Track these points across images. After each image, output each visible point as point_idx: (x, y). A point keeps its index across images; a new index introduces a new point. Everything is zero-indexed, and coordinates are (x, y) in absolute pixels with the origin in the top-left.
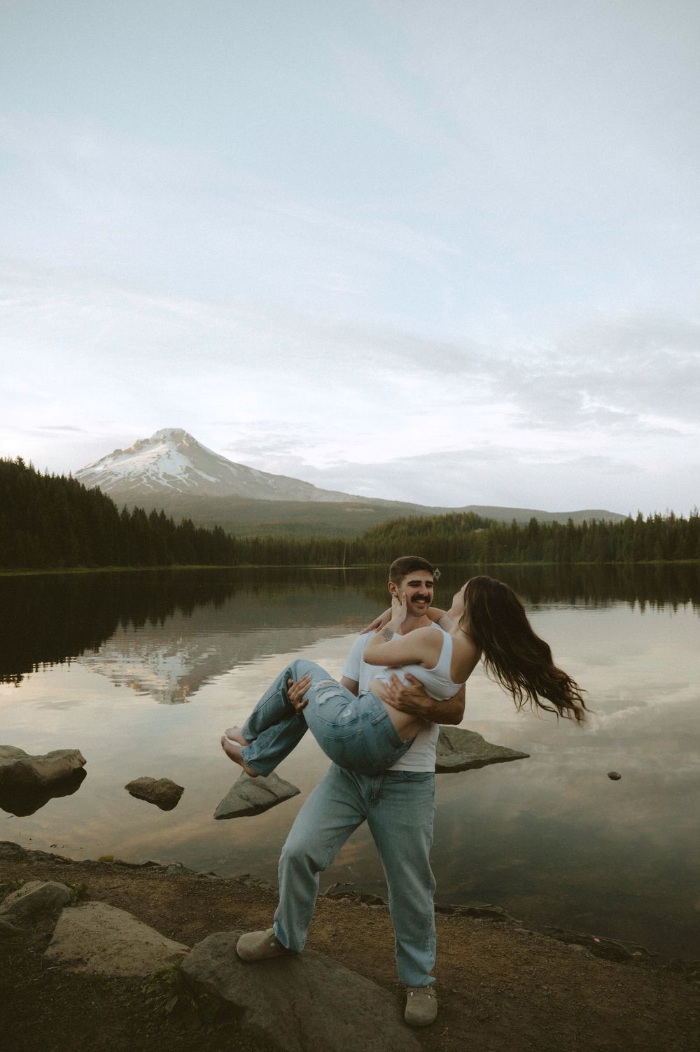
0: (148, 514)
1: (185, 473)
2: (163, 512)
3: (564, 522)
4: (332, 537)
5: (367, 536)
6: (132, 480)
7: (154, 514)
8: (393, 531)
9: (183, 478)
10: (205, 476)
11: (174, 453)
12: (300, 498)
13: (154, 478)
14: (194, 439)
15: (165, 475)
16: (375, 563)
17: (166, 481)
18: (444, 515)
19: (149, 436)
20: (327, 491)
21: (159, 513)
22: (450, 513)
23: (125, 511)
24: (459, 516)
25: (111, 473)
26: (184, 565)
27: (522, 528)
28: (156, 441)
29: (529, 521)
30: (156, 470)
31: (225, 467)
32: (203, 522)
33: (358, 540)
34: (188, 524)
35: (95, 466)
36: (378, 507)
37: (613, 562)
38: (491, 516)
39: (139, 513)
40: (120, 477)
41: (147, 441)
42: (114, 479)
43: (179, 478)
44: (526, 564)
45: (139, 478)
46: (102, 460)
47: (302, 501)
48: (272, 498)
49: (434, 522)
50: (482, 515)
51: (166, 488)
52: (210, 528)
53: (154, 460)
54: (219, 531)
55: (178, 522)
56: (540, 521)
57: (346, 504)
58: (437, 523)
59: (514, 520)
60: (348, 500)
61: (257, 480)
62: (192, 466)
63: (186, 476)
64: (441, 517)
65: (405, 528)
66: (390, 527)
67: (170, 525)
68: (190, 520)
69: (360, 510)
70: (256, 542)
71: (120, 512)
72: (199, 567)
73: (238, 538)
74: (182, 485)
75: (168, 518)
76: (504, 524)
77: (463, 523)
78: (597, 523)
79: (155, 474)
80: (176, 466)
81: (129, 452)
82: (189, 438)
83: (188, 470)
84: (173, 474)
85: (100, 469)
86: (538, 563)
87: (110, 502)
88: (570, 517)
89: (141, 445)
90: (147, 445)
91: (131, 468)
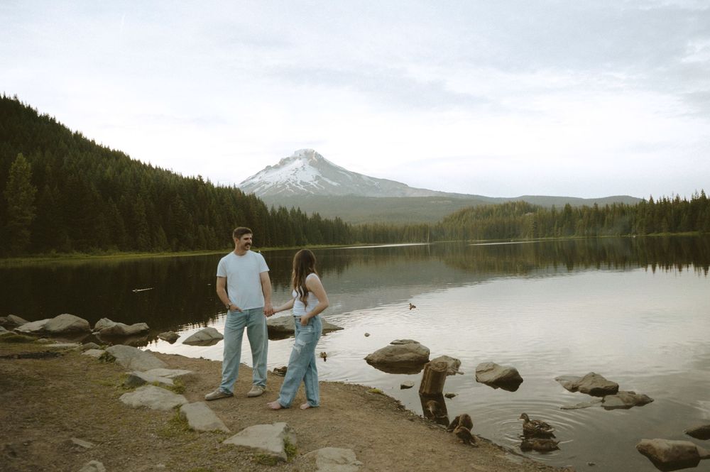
0: (289, 210)
1: (315, 180)
2: (299, 208)
3: (592, 206)
4: (420, 222)
5: (446, 220)
6: (279, 187)
7: (293, 211)
8: (464, 217)
9: (314, 184)
10: (330, 182)
11: (307, 166)
12: (398, 195)
13: (294, 185)
14: (320, 156)
15: (302, 182)
16: (452, 240)
17: (302, 186)
18: (502, 203)
19: (289, 156)
20: (417, 189)
21: (296, 210)
22: (506, 202)
23: (273, 209)
24: (514, 204)
25: (265, 183)
26: (315, 245)
27: (559, 212)
28: (295, 159)
29: (564, 206)
30: (295, 179)
31: (344, 175)
32: (327, 215)
33: (439, 223)
34: (317, 217)
35: (253, 178)
36: (454, 199)
37: (629, 236)
38: (537, 203)
39: (284, 210)
40: (271, 185)
41: (288, 159)
42: (267, 186)
43: (312, 184)
44: (562, 238)
45: (284, 185)
46: (258, 173)
47: (400, 196)
48: (378, 195)
49: (494, 208)
50: (532, 203)
51: (303, 191)
52: (332, 219)
53: (294, 172)
54: (338, 221)
55: (310, 216)
56: (572, 205)
57: (430, 198)
58: (497, 210)
59: (553, 206)
60: (432, 195)
61: (367, 183)
62: (320, 175)
63: (316, 182)
64: (500, 205)
65: (474, 213)
66: (463, 213)
67: (304, 218)
68: (318, 214)
69: (441, 202)
70: (365, 228)
71: (269, 210)
72: (325, 246)
73: (353, 225)
74: (314, 189)
75: (303, 212)
76: (546, 209)
77: (516, 209)
78: (617, 206)
79: (295, 182)
80: (309, 175)
81: (276, 167)
82: (317, 155)
83: (317, 178)
84: (307, 181)
85: (256, 180)
86: (572, 237)
87: (263, 204)
88: (596, 202)
89: (284, 162)
90: (287, 162)
91: (277, 179)
